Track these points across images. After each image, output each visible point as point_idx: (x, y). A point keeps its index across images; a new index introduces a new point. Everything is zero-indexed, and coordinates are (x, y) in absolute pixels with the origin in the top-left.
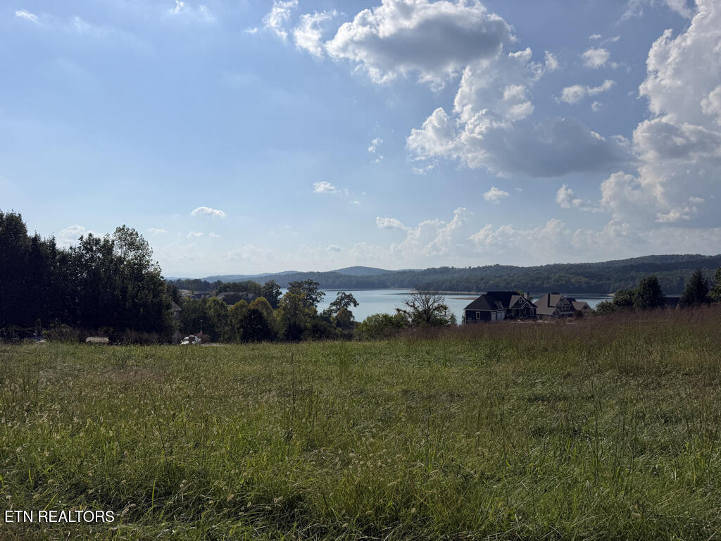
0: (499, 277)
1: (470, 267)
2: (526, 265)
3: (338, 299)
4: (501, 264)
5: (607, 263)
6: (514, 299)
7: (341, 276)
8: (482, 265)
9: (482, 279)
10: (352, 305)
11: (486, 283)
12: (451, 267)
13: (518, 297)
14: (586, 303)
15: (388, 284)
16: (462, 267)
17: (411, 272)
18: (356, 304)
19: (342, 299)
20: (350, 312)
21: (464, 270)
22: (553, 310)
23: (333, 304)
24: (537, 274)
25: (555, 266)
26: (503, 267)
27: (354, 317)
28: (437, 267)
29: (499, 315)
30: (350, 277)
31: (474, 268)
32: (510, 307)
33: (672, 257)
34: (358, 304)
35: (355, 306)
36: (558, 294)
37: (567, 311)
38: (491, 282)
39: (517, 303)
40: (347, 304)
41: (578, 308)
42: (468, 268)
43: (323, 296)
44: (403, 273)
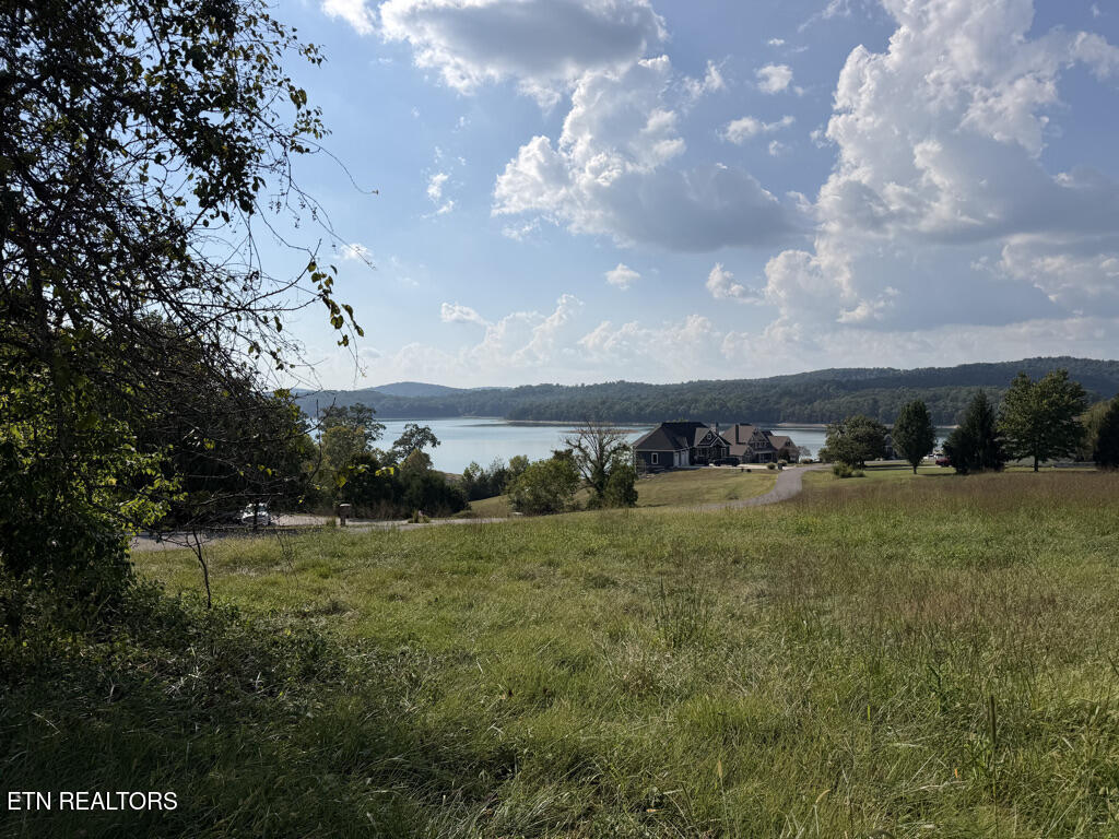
0: (626, 399)
1: (583, 385)
2: (662, 382)
3: (405, 434)
4: (627, 381)
5: (771, 379)
6: (700, 434)
7: (384, 397)
8: (600, 382)
9: (603, 403)
10: (429, 444)
11: (610, 408)
12: (555, 384)
13: (706, 431)
14: (788, 438)
15: (460, 410)
16: (571, 384)
17: (495, 391)
18: (435, 442)
19: (412, 435)
20: (426, 456)
21: (576, 388)
22: (746, 448)
23: (397, 443)
24: (679, 394)
25: (702, 384)
26: (630, 385)
27: (431, 464)
28: (535, 383)
29: (683, 457)
30: (398, 399)
31: (589, 387)
32: (695, 446)
33: (859, 371)
34: (439, 443)
35: (434, 446)
36: (747, 425)
37: (761, 449)
38: (617, 407)
39: (705, 440)
40: (421, 443)
41: (779, 446)
42: (580, 385)
43: (381, 431)
44: (484, 392)
